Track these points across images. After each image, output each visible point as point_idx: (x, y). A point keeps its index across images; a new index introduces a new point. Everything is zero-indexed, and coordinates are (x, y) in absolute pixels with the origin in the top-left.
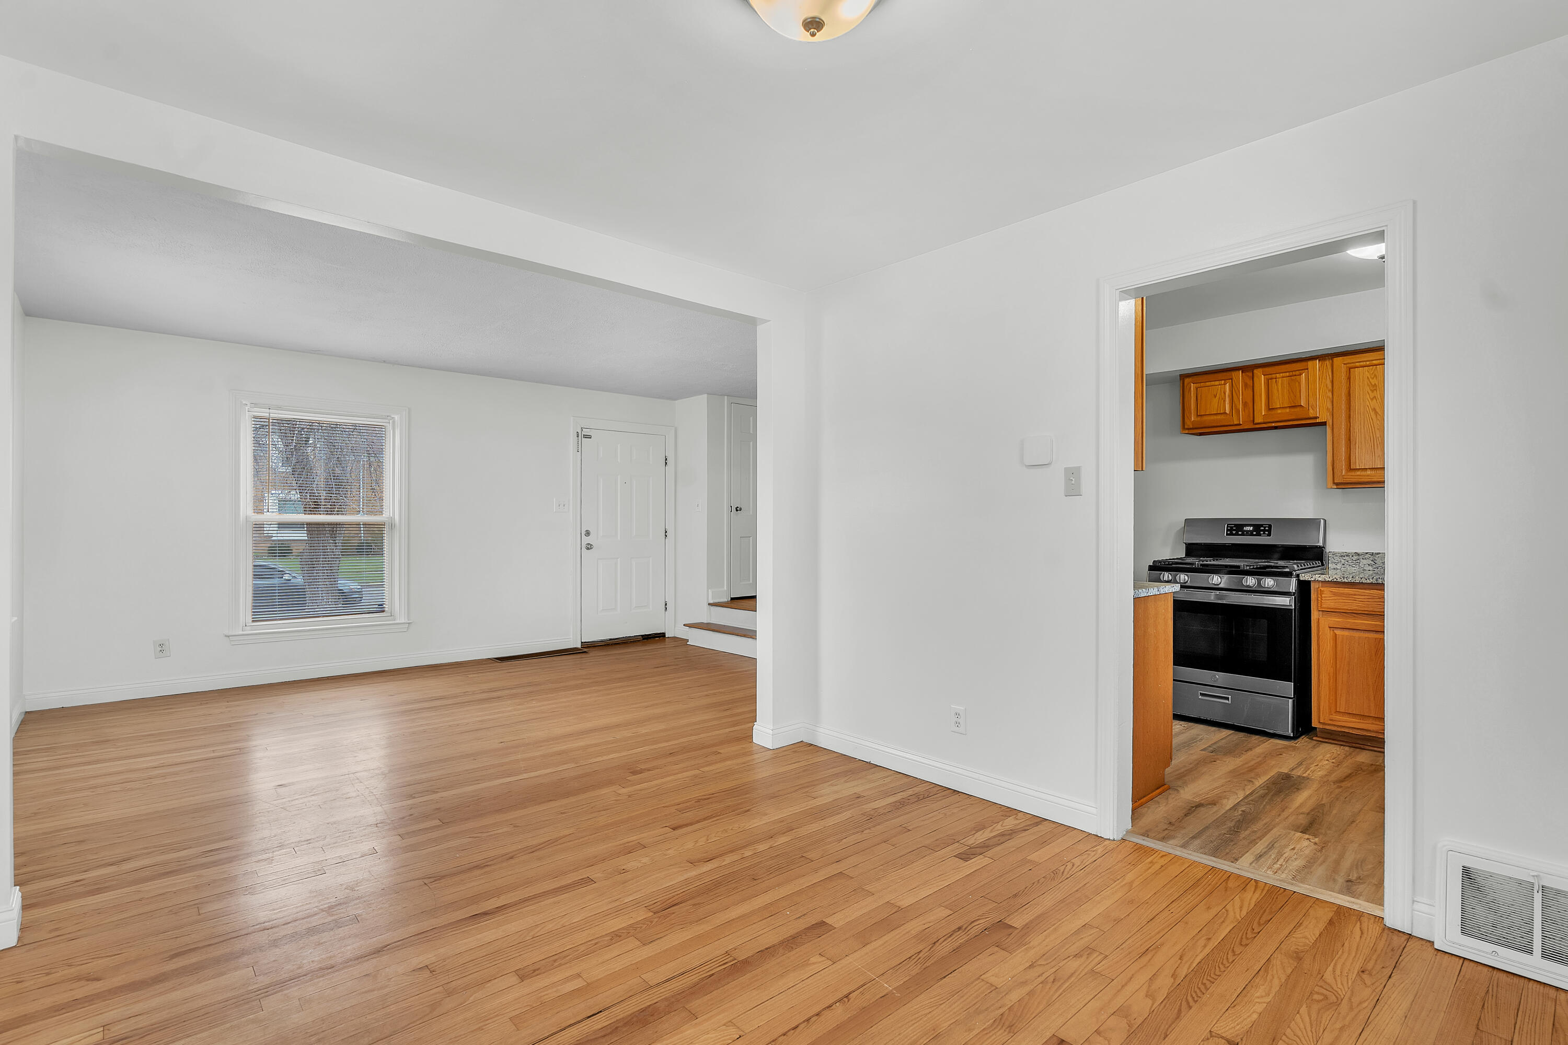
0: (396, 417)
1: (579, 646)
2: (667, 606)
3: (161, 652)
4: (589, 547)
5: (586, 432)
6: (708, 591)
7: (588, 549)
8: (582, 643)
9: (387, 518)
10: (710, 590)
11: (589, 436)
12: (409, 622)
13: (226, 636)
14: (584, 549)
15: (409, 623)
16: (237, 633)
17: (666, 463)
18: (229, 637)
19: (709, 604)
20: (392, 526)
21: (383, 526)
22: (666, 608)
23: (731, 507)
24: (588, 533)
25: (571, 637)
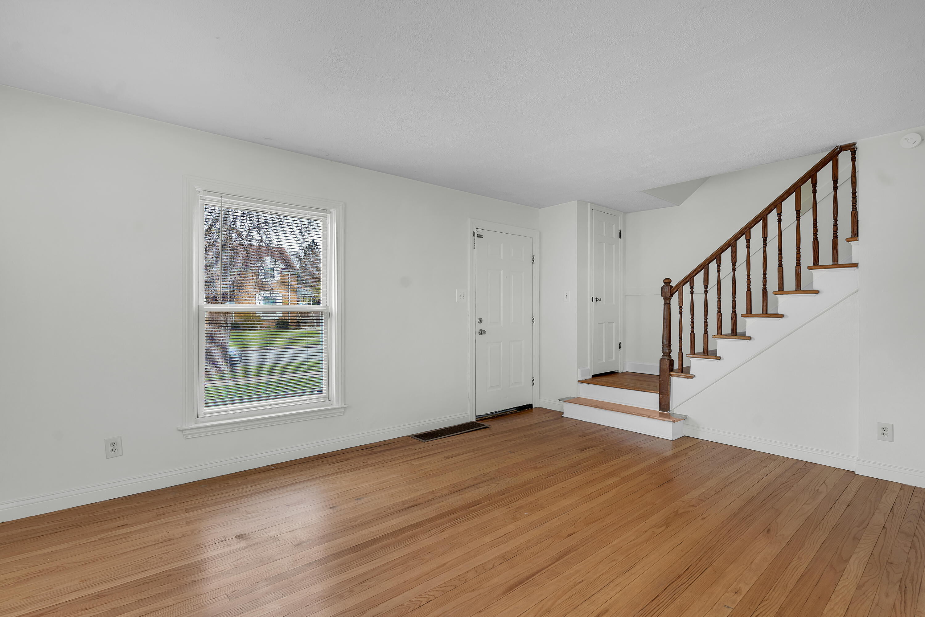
0: (333, 211)
1: (474, 420)
2: (534, 382)
3: (113, 452)
4: (482, 333)
5: (480, 232)
6: (577, 370)
7: (481, 334)
8: (476, 416)
9: (325, 307)
10: (578, 369)
11: (482, 235)
12: (345, 406)
13: (179, 430)
14: (478, 334)
15: (345, 408)
16: (190, 427)
17: (533, 261)
18: (182, 431)
19: (579, 381)
20: (329, 315)
21: (320, 315)
22: (534, 383)
23: (592, 298)
24: (480, 321)
25: (469, 412)
